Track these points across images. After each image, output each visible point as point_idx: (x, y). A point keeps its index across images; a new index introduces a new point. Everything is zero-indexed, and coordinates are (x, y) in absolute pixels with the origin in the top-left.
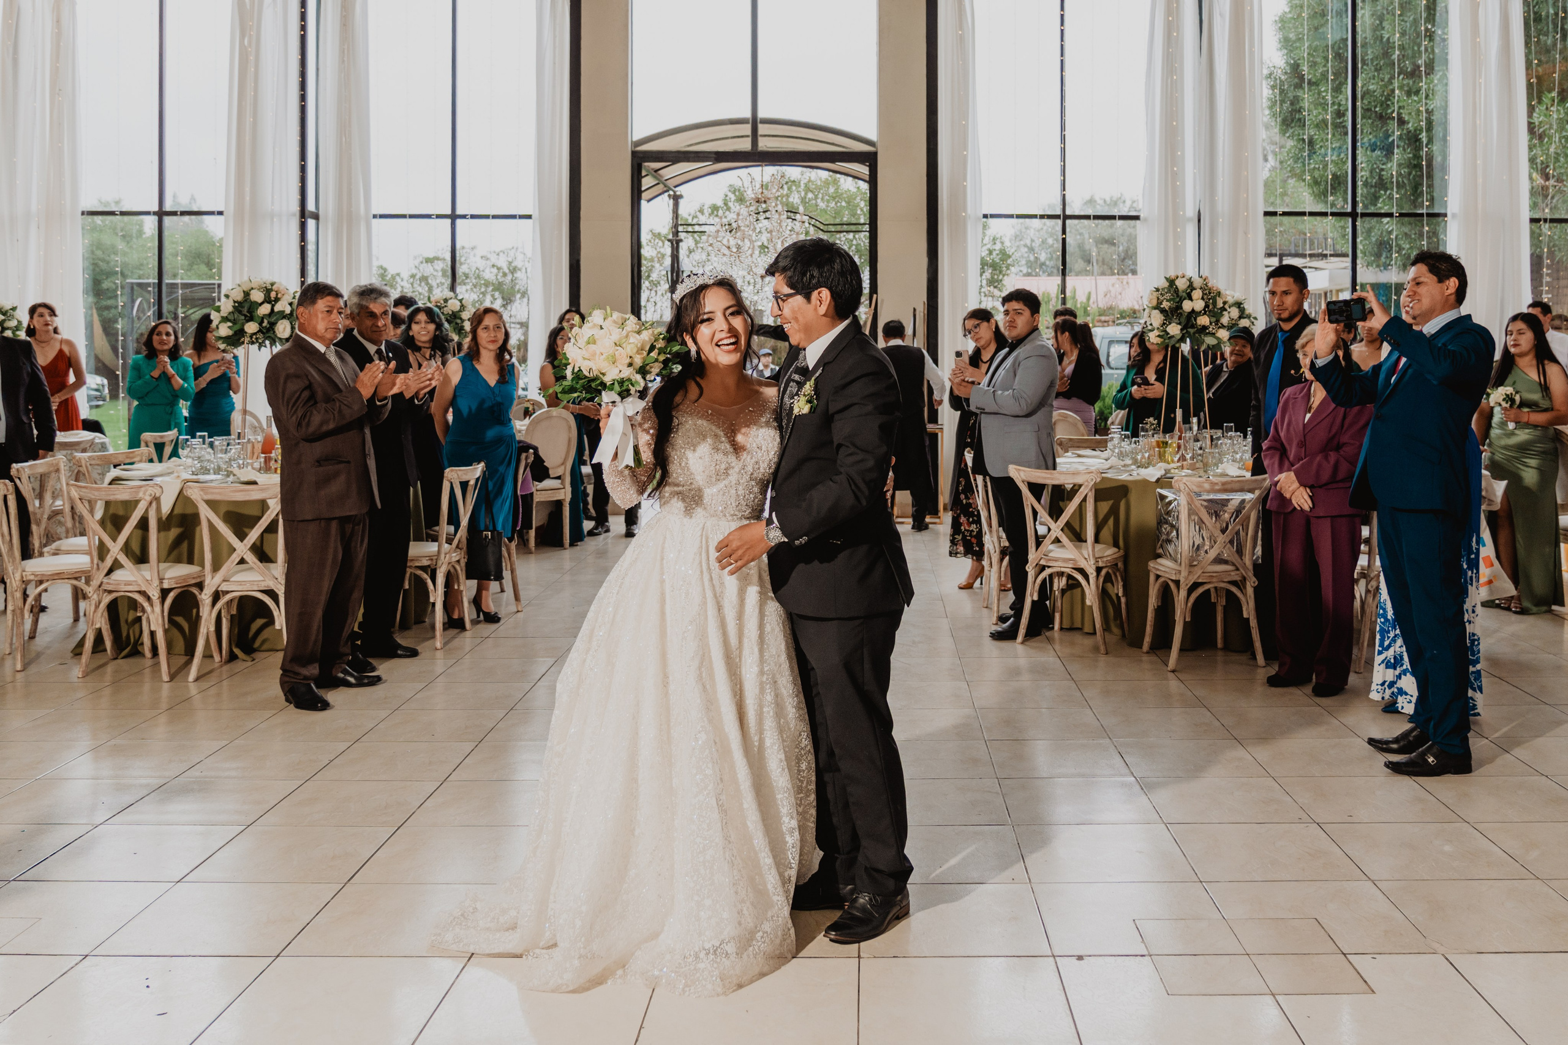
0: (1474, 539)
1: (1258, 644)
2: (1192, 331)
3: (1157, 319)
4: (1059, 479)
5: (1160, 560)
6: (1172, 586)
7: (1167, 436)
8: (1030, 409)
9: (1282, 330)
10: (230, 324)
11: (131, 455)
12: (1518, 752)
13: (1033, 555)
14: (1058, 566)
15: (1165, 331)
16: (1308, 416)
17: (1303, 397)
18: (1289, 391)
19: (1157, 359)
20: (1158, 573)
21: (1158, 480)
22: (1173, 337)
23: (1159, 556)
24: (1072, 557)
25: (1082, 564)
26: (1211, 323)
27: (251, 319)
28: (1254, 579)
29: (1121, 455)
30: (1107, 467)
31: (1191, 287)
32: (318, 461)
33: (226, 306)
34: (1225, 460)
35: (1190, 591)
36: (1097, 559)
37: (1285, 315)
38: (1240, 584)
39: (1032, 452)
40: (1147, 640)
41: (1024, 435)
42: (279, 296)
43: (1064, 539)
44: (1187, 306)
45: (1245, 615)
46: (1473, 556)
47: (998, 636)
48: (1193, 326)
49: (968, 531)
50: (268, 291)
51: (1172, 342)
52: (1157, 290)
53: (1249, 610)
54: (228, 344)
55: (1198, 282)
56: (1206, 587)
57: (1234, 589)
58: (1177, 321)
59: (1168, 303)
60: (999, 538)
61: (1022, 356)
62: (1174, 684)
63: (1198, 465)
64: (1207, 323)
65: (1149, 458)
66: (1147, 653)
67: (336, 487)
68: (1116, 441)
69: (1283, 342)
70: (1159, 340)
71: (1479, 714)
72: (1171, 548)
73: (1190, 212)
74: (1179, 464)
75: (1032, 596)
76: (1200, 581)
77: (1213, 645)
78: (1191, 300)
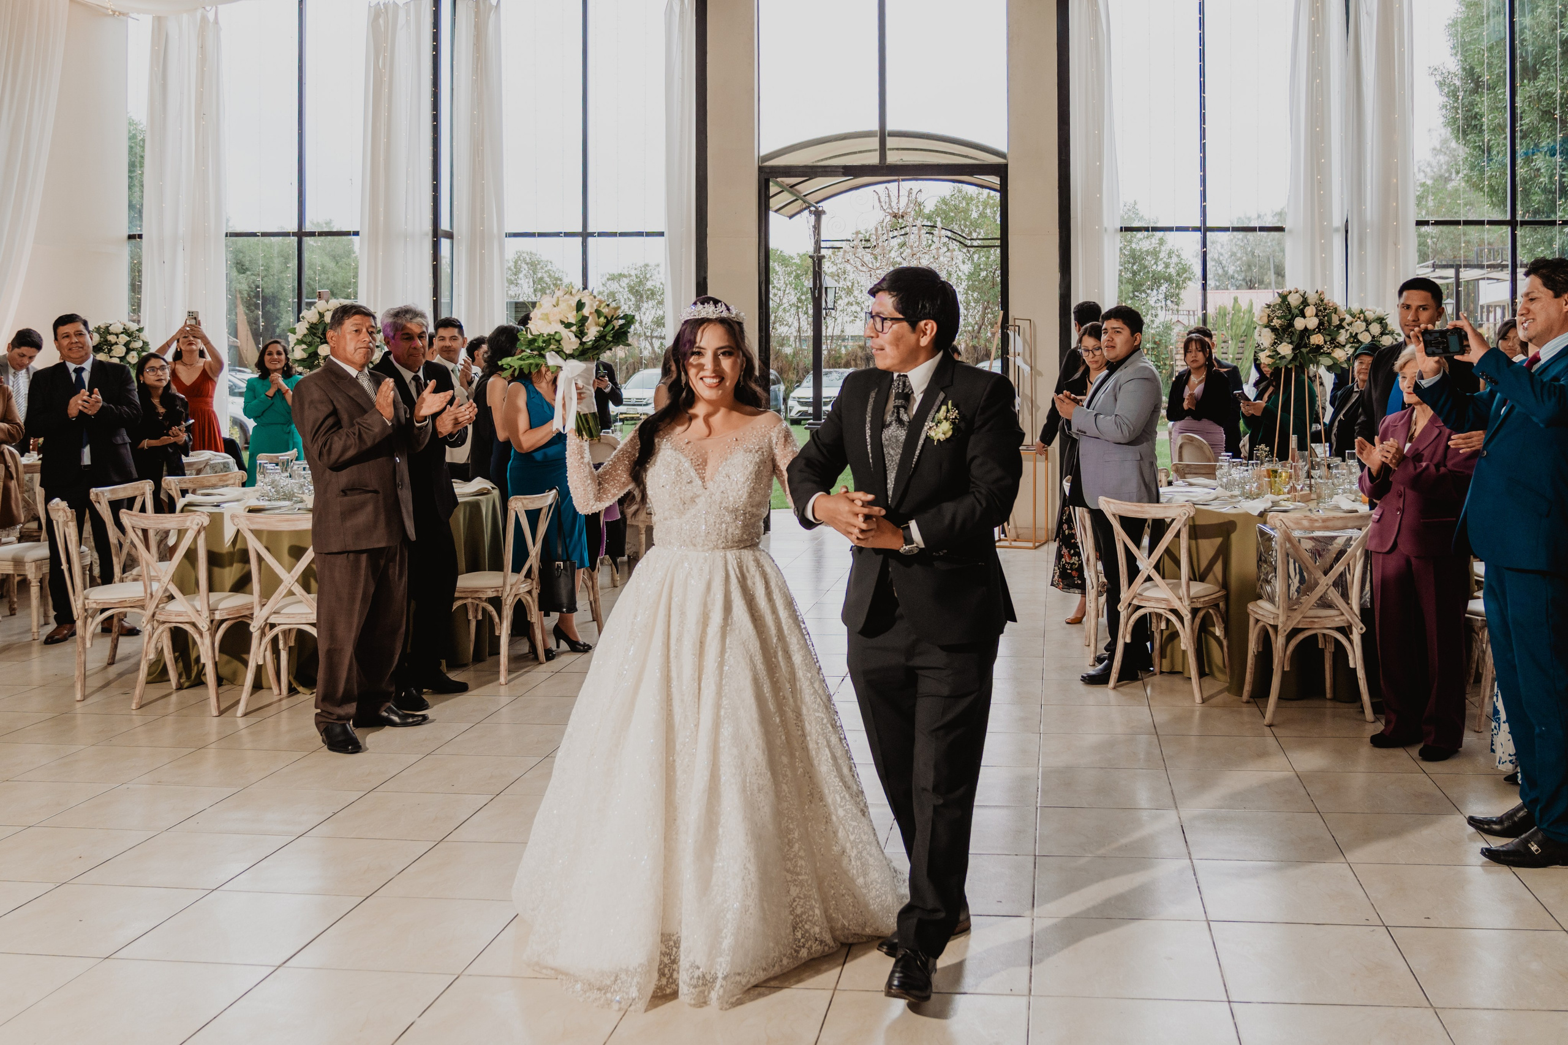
1: (1366, 696)
2: (1304, 350)
3: (1266, 338)
5: (1261, 603)
6: (1270, 630)
8: (1133, 435)
11: (224, 478)
13: (1125, 595)
14: (1150, 607)
15: (1276, 351)
20: (1256, 616)
21: (1260, 514)
22: (1284, 357)
23: (1259, 598)
24: (1164, 596)
25: (1177, 604)
26: (1325, 342)
28: (1361, 625)
29: (1229, 485)
30: (1212, 497)
31: (1305, 303)
32: (343, 491)
34: (1339, 491)
35: (1289, 637)
36: (1192, 600)
38: (1346, 631)
40: (1247, 688)
41: (1126, 464)
43: (1157, 576)
44: (1299, 324)
45: (1352, 665)
47: (1091, 680)
48: (1305, 346)
49: (1069, 563)
52: (1269, 306)
53: (1356, 659)
54: (305, 367)
55: (1312, 298)
56: (1308, 633)
57: (1340, 637)
58: (1289, 340)
59: (1279, 321)
61: (1123, 379)
62: (1269, 741)
64: (1321, 342)
65: (1257, 488)
66: (1248, 702)
67: (363, 518)
68: (1225, 469)
70: (1269, 361)
72: (1269, 589)
74: (1289, 496)
75: (1124, 637)
76: (1300, 626)
77: (1322, 694)
78: (1304, 317)
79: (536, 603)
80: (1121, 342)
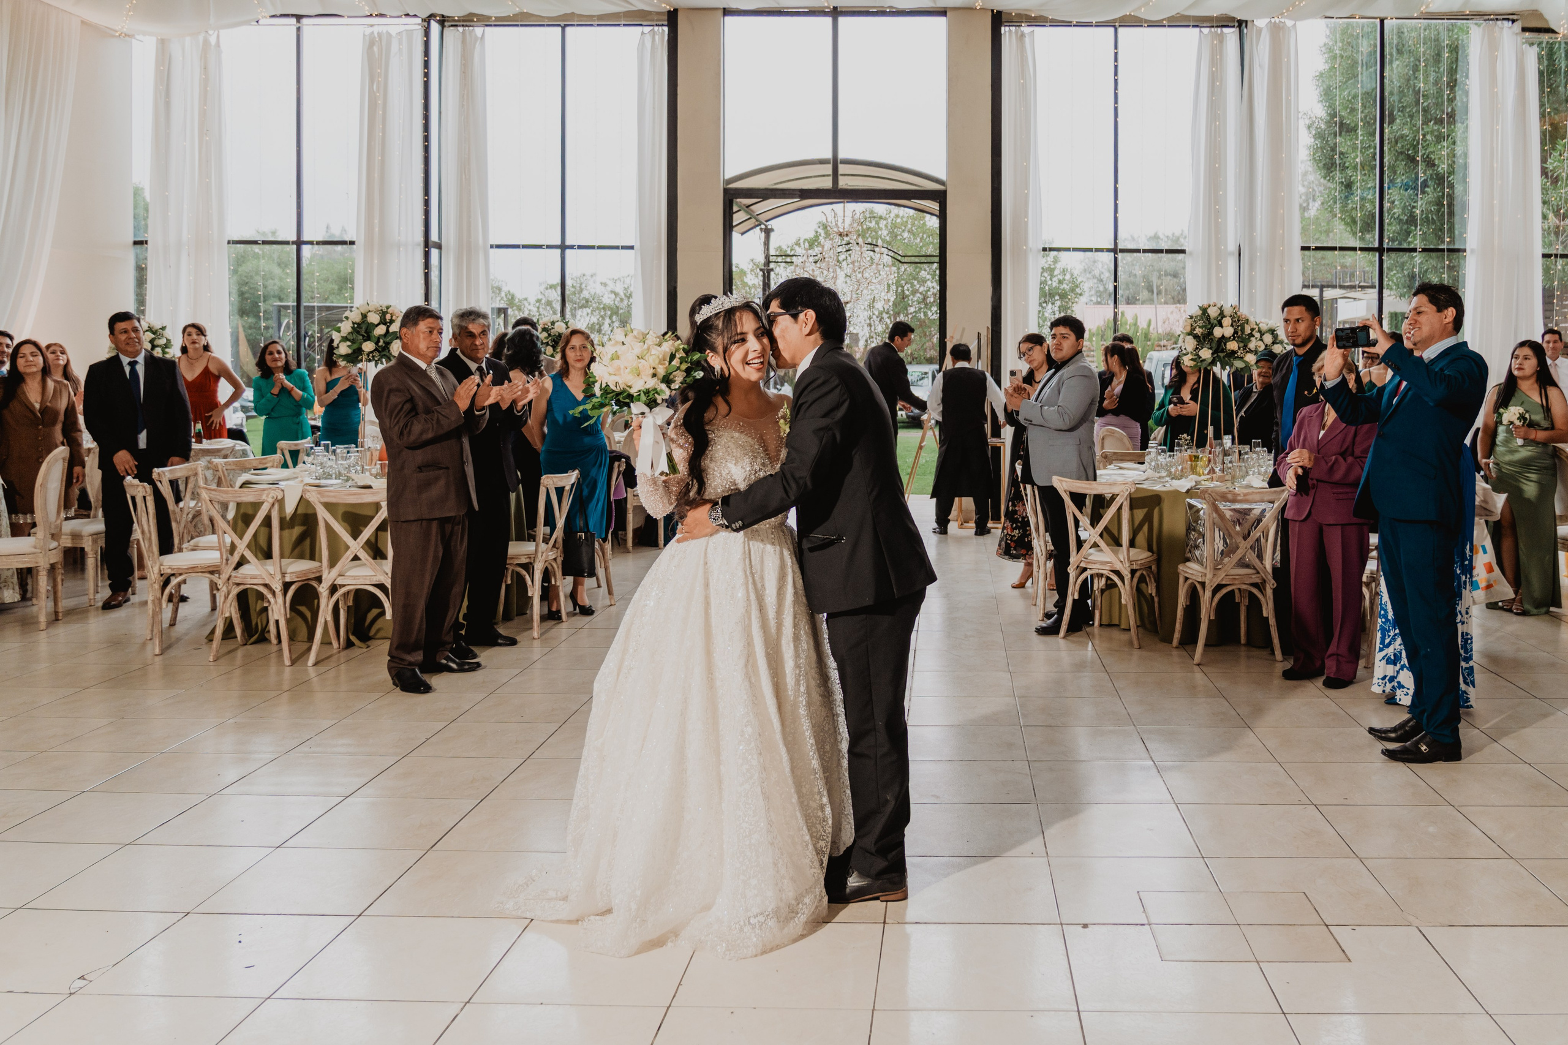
0: (1468, 547)
1: (1276, 641)
2: (1222, 355)
3: (1190, 344)
4: (1098, 489)
5: (1188, 564)
6: (1199, 587)
7: (1199, 450)
8: (1073, 423)
9: (1296, 354)
10: (349, 343)
11: (264, 461)
12: (1507, 742)
13: (1074, 559)
14: (1096, 569)
15: (1198, 355)
16: (1322, 433)
17: (1317, 416)
18: (1305, 410)
19: (1192, 380)
20: (1187, 575)
21: (1188, 491)
22: (1204, 360)
23: (1188, 560)
24: (1109, 560)
25: (1118, 566)
26: (1239, 348)
27: (368, 338)
28: (1273, 581)
29: (1157, 468)
30: (1144, 478)
31: (1222, 315)
32: (419, 468)
33: (346, 327)
34: (1251, 473)
35: (1215, 592)
36: (1131, 562)
37: (1299, 341)
38: (1260, 586)
39: (1074, 464)
40: (1177, 635)
41: (1066, 449)
42: (394, 318)
43: (1102, 543)
44: (1218, 332)
45: (1265, 615)
46: (1467, 563)
47: (1043, 631)
48: (1223, 351)
50: (383, 314)
51: (1204, 365)
52: (1191, 317)
53: (1268, 610)
55: (1228, 311)
56: (1229, 588)
57: (1255, 591)
58: (1209, 346)
59: (1201, 330)
60: (1046, 542)
61: (1065, 376)
62: (1199, 677)
63: (1227, 478)
64: (1236, 348)
65: (1182, 470)
66: (1177, 648)
67: (436, 491)
68: (1153, 455)
69: (1298, 365)
70: (1192, 363)
71: (1472, 707)
72: (1197, 553)
73: (1232, 247)
74: (1209, 477)
75: (1073, 595)
76: (1224, 583)
77: (1237, 641)
78: (1222, 326)
79: (559, 568)
80: (1068, 346)
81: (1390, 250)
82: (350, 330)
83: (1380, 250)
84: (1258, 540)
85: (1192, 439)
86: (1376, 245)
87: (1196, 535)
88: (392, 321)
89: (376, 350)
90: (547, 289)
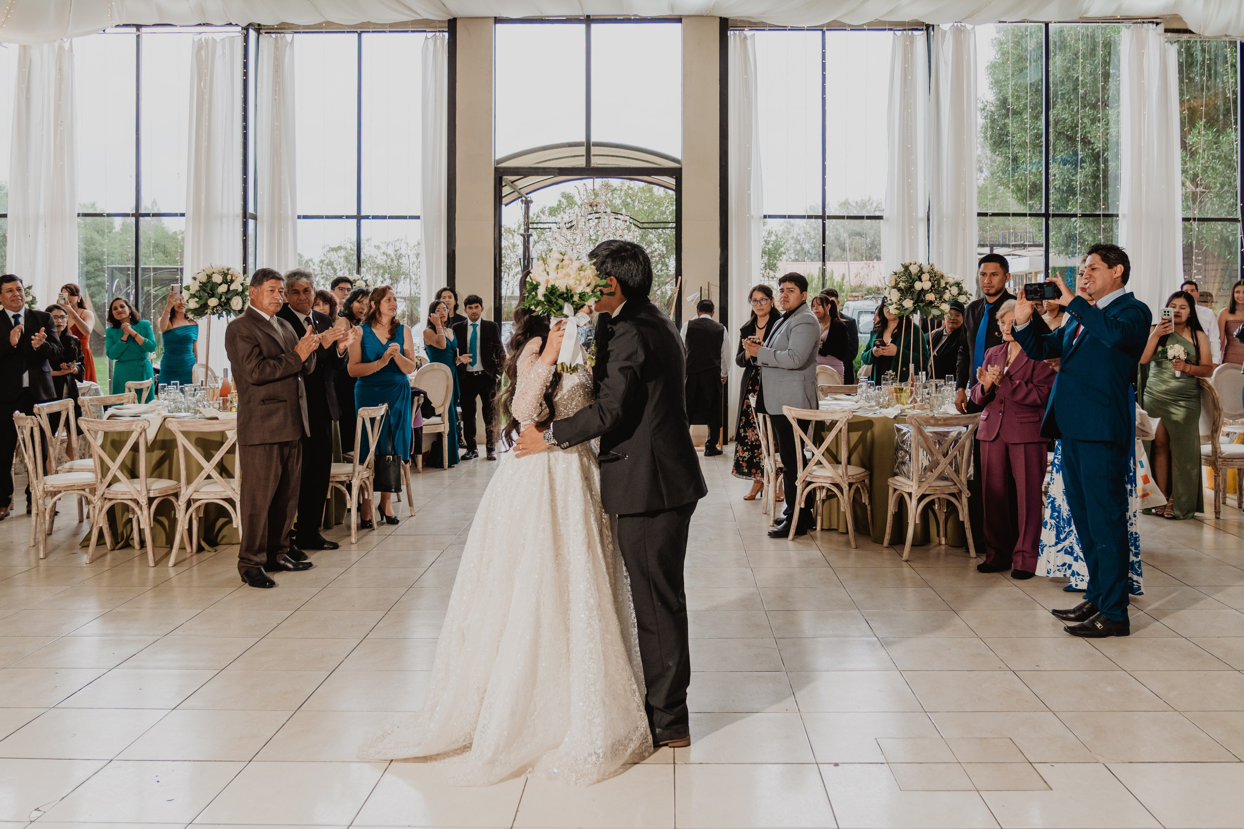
1: (970, 541)
2: (921, 305)
3: (895, 296)
4: (820, 417)
5: (896, 478)
6: (906, 497)
7: (903, 384)
8: (802, 364)
9: (986, 303)
10: (197, 299)
12: (1166, 620)
14: (819, 482)
15: (901, 305)
16: (1006, 369)
17: (1002, 355)
18: (991, 350)
19: (892, 325)
20: (895, 487)
21: (895, 417)
22: (907, 309)
23: (896, 474)
24: (831, 475)
25: (838, 480)
26: (936, 299)
27: (213, 296)
28: (968, 492)
29: (868, 399)
30: (857, 407)
31: (921, 271)
32: (263, 401)
34: (947, 402)
35: (920, 500)
36: (849, 477)
37: (991, 291)
38: (957, 496)
39: (799, 395)
40: (887, 537)
41: (794, 383)
42: (233, 278)
43: (824, 461)
44: (918, 286)
46: (1131, 474)
47: (774, 535)
48: (922, 301)
50: (225, 275)
51: (907, 313)
52: (896, 274)
55: (926, 268)
56: (931, 498)
57: (953, 500)
58: (910, 297)
59: (904, 284)
61: (793, 324)
62: (906, 570)
63: (926, 407)
64: (933, 299)
65: (889, 400)
66: (887, 547)
67: (276, 420)
68: (863, 388)
69: (988, 312)
70: (897, 312)
71: (1140, 593)
72: (905, 468)
73: (922, 213)
74: (911, 405)
75: (800, 504)
76: (926, 493)
78: (921, 281)
79: (372, 486)
80: (794, 298)
81: (1054, 215)
82: (198, 288)
83: (1047, 215)
84: (955, 457)
85: (896, 375)
86: (1043, 211)
87: (903, 453)
88: (232, 281)
89: (219, 305)
90: (329, 251)
